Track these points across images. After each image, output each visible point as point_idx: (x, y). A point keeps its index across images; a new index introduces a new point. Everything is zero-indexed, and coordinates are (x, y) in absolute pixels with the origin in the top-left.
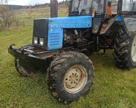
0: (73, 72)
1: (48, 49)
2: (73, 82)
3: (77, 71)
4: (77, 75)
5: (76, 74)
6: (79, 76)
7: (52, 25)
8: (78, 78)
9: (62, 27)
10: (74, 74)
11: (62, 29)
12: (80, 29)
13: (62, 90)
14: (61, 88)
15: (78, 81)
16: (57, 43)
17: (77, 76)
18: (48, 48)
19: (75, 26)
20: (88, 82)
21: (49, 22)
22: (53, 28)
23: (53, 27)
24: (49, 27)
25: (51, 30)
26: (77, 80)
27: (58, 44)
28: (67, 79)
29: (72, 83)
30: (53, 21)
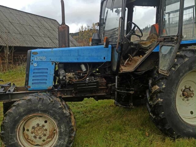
0: (39, 123)
1: (29, 89)
2: (38, 137)
3: (46, 122)
4: (44, 128)
5: (43, 126)
6: (48, 130)
7: (36, 58)
8: (48, 133)
9: (53, 61)
10: (40, 125)
11: (53, 64)
12: (89, 63)
13: (12, 143)
14: (12, 138)
15: (46, 137)
16: (44, 82)
17: (46, 130)
18: (30, 87)
19: (78, 59)
20: (58, 143)
21: (32, 55)
22: (37, 62)
23: (38, 60)
24: (31, 61)
25: (35, 65)
26: (45, 135)
27: (46, 83)
28: (28, 130)
29: (35, 137)
30: (38, 53)
